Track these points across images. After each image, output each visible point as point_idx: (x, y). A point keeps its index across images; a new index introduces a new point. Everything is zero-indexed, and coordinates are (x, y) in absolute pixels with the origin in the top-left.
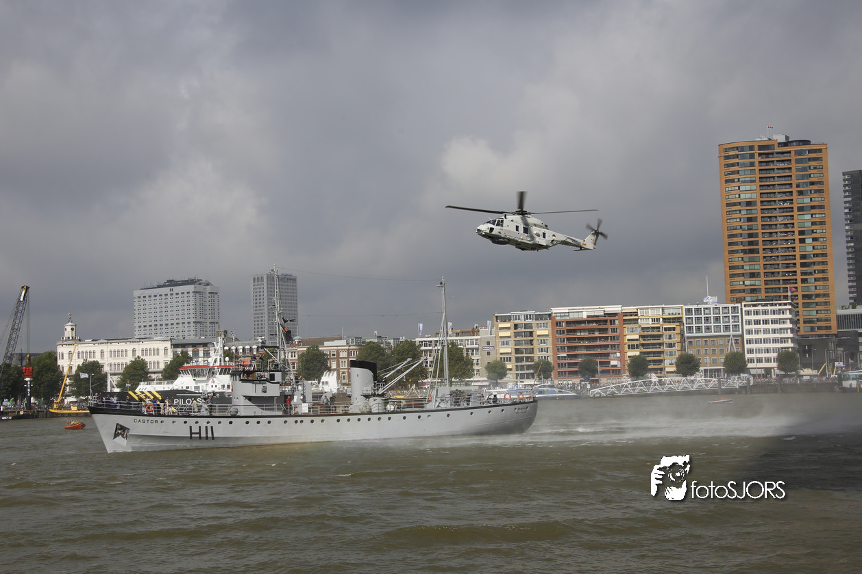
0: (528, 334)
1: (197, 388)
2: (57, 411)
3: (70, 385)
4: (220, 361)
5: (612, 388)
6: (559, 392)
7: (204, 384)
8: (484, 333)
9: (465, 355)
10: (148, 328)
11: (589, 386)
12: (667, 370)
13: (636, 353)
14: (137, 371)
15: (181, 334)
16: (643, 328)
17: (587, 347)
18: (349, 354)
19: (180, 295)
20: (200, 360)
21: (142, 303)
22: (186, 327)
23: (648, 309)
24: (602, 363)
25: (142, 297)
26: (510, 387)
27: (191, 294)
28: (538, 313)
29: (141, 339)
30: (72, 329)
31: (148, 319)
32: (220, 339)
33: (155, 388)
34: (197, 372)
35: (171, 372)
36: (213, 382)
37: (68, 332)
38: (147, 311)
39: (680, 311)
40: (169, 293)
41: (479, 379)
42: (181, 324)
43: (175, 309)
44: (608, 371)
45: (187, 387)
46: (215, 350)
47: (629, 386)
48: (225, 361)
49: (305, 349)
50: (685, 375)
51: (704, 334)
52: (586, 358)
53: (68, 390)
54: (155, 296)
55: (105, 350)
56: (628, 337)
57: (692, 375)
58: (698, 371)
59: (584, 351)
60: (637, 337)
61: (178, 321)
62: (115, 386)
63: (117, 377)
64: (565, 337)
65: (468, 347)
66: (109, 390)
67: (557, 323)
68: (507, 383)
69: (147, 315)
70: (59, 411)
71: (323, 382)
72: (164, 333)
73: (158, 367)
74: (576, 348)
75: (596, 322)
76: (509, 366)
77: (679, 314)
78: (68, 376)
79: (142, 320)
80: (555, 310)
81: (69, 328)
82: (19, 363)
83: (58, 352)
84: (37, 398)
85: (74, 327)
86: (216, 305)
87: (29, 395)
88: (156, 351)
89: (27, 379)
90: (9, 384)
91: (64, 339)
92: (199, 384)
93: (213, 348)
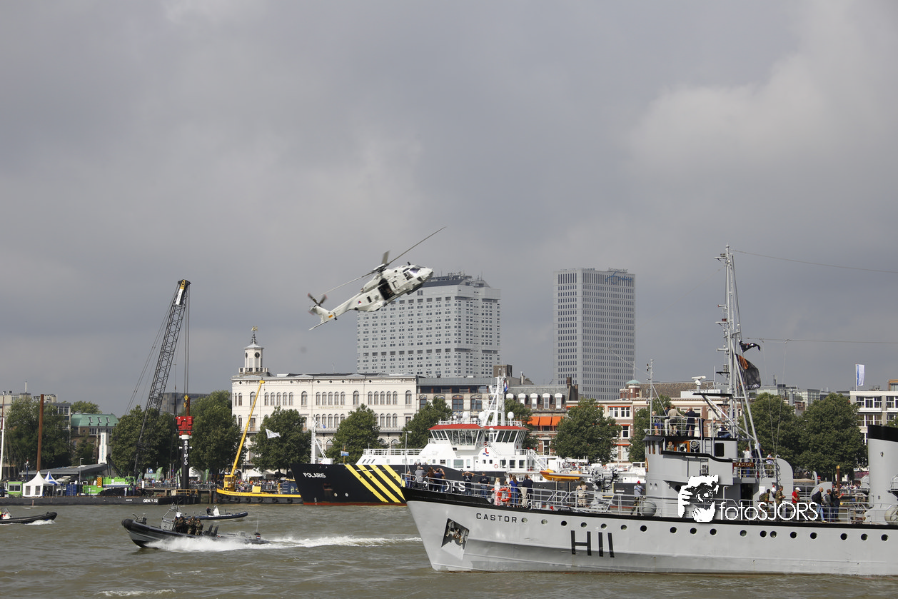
1: (459, 463)
2: (228, 493)
3: (252, 449)
4: (499, 418)
7: (471, 457)
10: (379, 357)
14: (361, 431)
15: (434, 369)
19: (434, 303)
20: (466, 414)
22: (443, 357)
27: (453, 301)
29: (369, 376)
30: (257, 355)
31: (379, 342)
32: (499, 380)
33: (388, 461)
34: (461, 436)
36: (486, 453)
37: (250, 361)
38: (378, 328)
40: (416, 298)
42: (434, 351)
43: (425, 325)
45: (443, 462)
46: (491, 398)
48: (506, 419)
49: (644, 403)
53: (248, 458)
55: (309, 393)
61: (429, 347)
62: (323, 454)
63: (326, 438)
66: (313, 461)
69: (379, 335)
70: (233, 493)
72: (406, 366)
73: (395, 425)
78: (248, 435)
79: (370, 343)
81: (251, 354)
82: (172, 408)
83: (234, 392)
84: (199, 467)
85: (260, 352)
86: (494, 321)
87: (186, 463)
88: (391, 397)
89: (184, 437)
90: (156, 443)
91: (244, 371)
92: (463, 457)
93: (485, 395)
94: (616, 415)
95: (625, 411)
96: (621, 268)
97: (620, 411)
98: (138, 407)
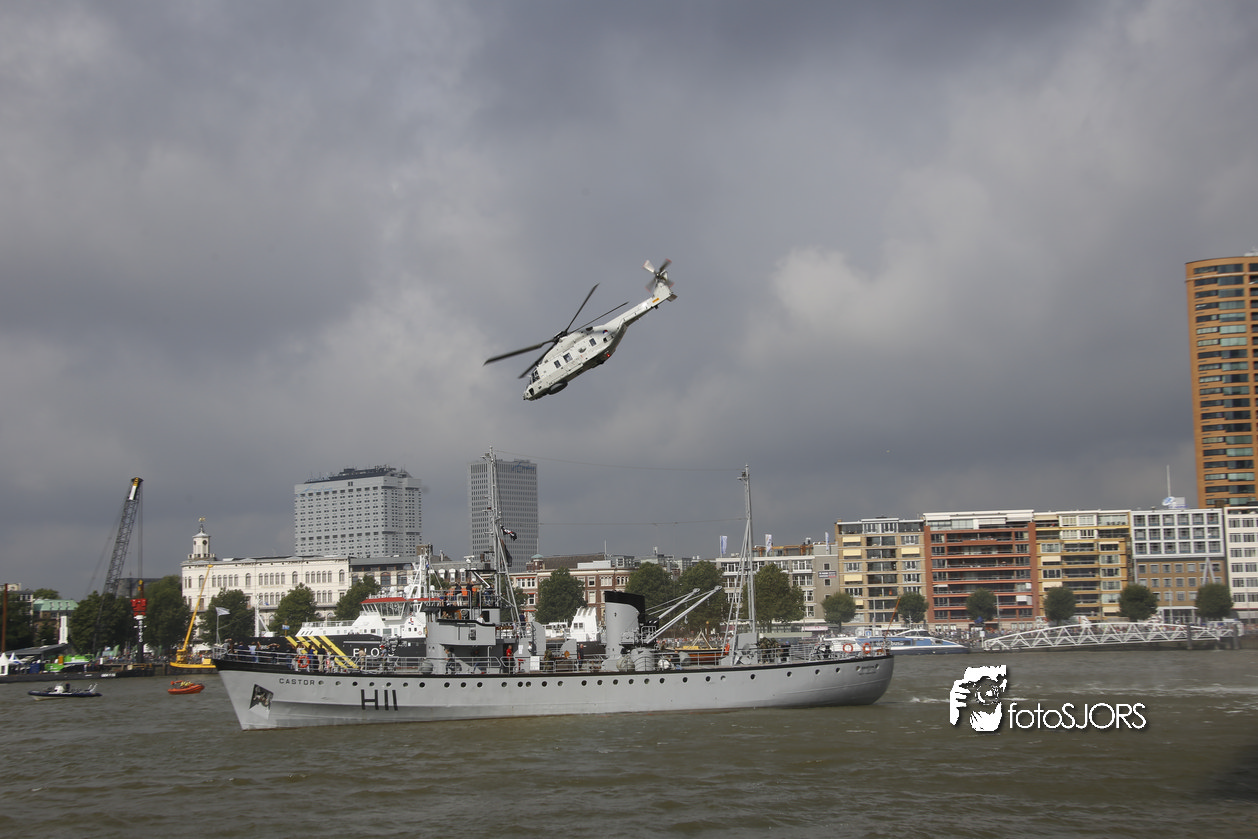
0: (888, 553)
1: (387, 631)
2: (181, 666)
3: (201, 626)
4: (422, 591)
5: (1019, 638)
6: (937, 642)
7: (398, 626)
8: (821, 551)
9: (791, 584)
10: (315, 541)
11: (982, 634)
12: (1106, 610)
13: (1057, 583)
14: (299, 607)
15: (364, 550)
16: (1067, 546)
17: (979, 574)
18: (615, 582)
19: (363, 492)
20: (392, 589)
21: (307, 504)
22: (372, 540)
23: (1074, 515)
24: (1002, 599)
25: (307, 495)
26: (860, 634)
27: (380, 491)
28: (904, 521)
29: (306, 558)
30: (205, 543)
31: (315, 528)
32: (422, 558)
33: (324, 632)
34: (386, 608)
35: (349, 608)
36: (412, 622)
37: (199, 547)
38: (315, 516)
39: (1125, 519)
40: (347, 488)
41: (813, 622)
42: (364, 534)
43: (355, 512)
44: (1012, 612)
45: (373, 631)
46: (414, 574)
47: (1045, 634)
48: (429, 591)
49: (549, 574)
50: (1133, 619)
51: (1163, 555)
52: (978, 591)
53: (197, 634)
54: (326, 493)
55: (252, 575)
56: (1044, 559)
57: (1144, 618)
58: (1154, 612)
59: (975, 581)
60: (1058, 559)
61: (359, 531)
62: (266, 628)
63: (269, 614)
64: (946, 556)
65: (795, 571)
66: (257, 635)
67: (933, 536)
68: (855, 627)
69: (315, 522)
70: (185, 666)
71: (576, 625)
72: (339, 548)
73: (330, 600)
74: (962, 574)
75: (993, 535)
76: (859, 602)
77: (1124, 524)
78: (198, 613)
79: (307, 529)
80: (929, 516)
81: (199, 541)
82: (127, 593)
83: (184, 575)
84: (152, 645)
85: (207, 540)
86: (417, 506)
87: (140, 641)
88: (326, 576)
89: (139, 617)
90: (112, 624)
91: (193, 557)
92: (390, 627)
93: (411, 572)
94: (523, 585)
95: (531, 581)
96: (525, 459)
97: (526, 581)
98: (96, 592)
